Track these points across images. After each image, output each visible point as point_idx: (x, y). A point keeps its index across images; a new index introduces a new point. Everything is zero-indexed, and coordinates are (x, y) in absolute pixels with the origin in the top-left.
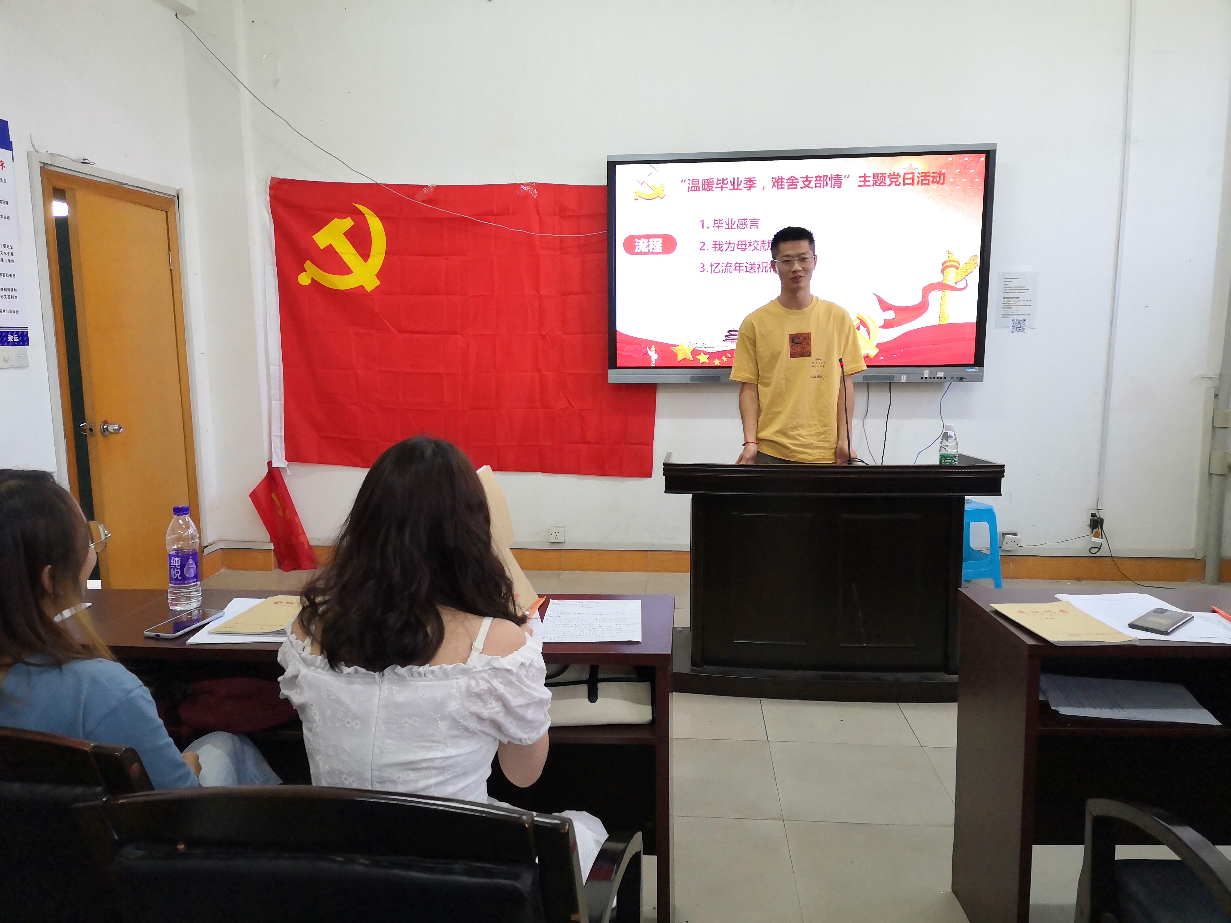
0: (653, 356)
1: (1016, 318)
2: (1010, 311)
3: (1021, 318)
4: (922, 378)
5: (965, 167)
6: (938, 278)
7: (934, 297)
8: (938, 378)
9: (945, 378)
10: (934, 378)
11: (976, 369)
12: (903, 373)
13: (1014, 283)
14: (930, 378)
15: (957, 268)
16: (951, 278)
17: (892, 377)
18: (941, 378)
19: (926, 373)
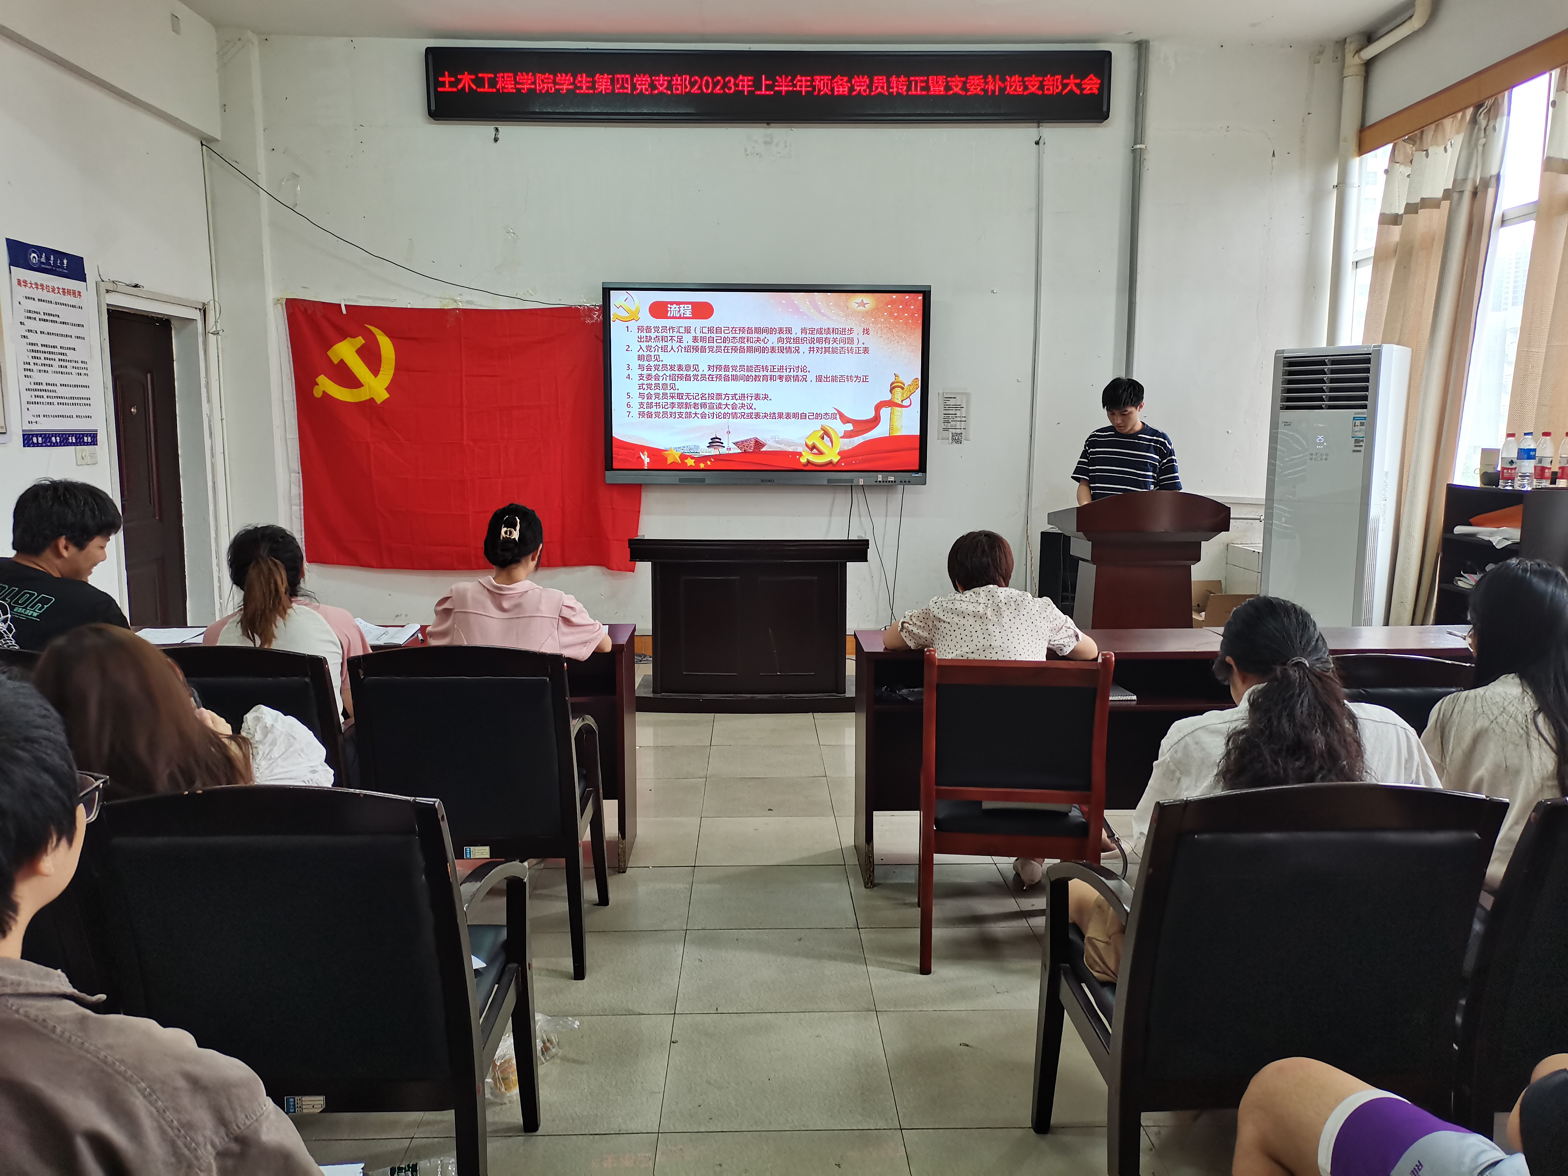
0: (647, 460)
1: (954, 431)
2: (949, 425)
3: (958, 431)
4: (876, 482)
5: (906, 304)
6: (887, 397)
7: (885, 412)
8: (889, 482)
9: (895, 482)
10: (886, 482)
11: (920, 474)
12: (861, 478)
13: (952, 402)
14: (883, 482)
15: (903, 389)
16: (898, 397)
17: (852, 481)
18: (892, 481)
19: (880, 477)
